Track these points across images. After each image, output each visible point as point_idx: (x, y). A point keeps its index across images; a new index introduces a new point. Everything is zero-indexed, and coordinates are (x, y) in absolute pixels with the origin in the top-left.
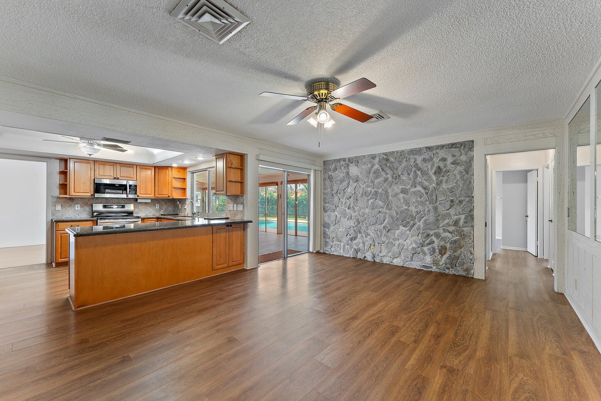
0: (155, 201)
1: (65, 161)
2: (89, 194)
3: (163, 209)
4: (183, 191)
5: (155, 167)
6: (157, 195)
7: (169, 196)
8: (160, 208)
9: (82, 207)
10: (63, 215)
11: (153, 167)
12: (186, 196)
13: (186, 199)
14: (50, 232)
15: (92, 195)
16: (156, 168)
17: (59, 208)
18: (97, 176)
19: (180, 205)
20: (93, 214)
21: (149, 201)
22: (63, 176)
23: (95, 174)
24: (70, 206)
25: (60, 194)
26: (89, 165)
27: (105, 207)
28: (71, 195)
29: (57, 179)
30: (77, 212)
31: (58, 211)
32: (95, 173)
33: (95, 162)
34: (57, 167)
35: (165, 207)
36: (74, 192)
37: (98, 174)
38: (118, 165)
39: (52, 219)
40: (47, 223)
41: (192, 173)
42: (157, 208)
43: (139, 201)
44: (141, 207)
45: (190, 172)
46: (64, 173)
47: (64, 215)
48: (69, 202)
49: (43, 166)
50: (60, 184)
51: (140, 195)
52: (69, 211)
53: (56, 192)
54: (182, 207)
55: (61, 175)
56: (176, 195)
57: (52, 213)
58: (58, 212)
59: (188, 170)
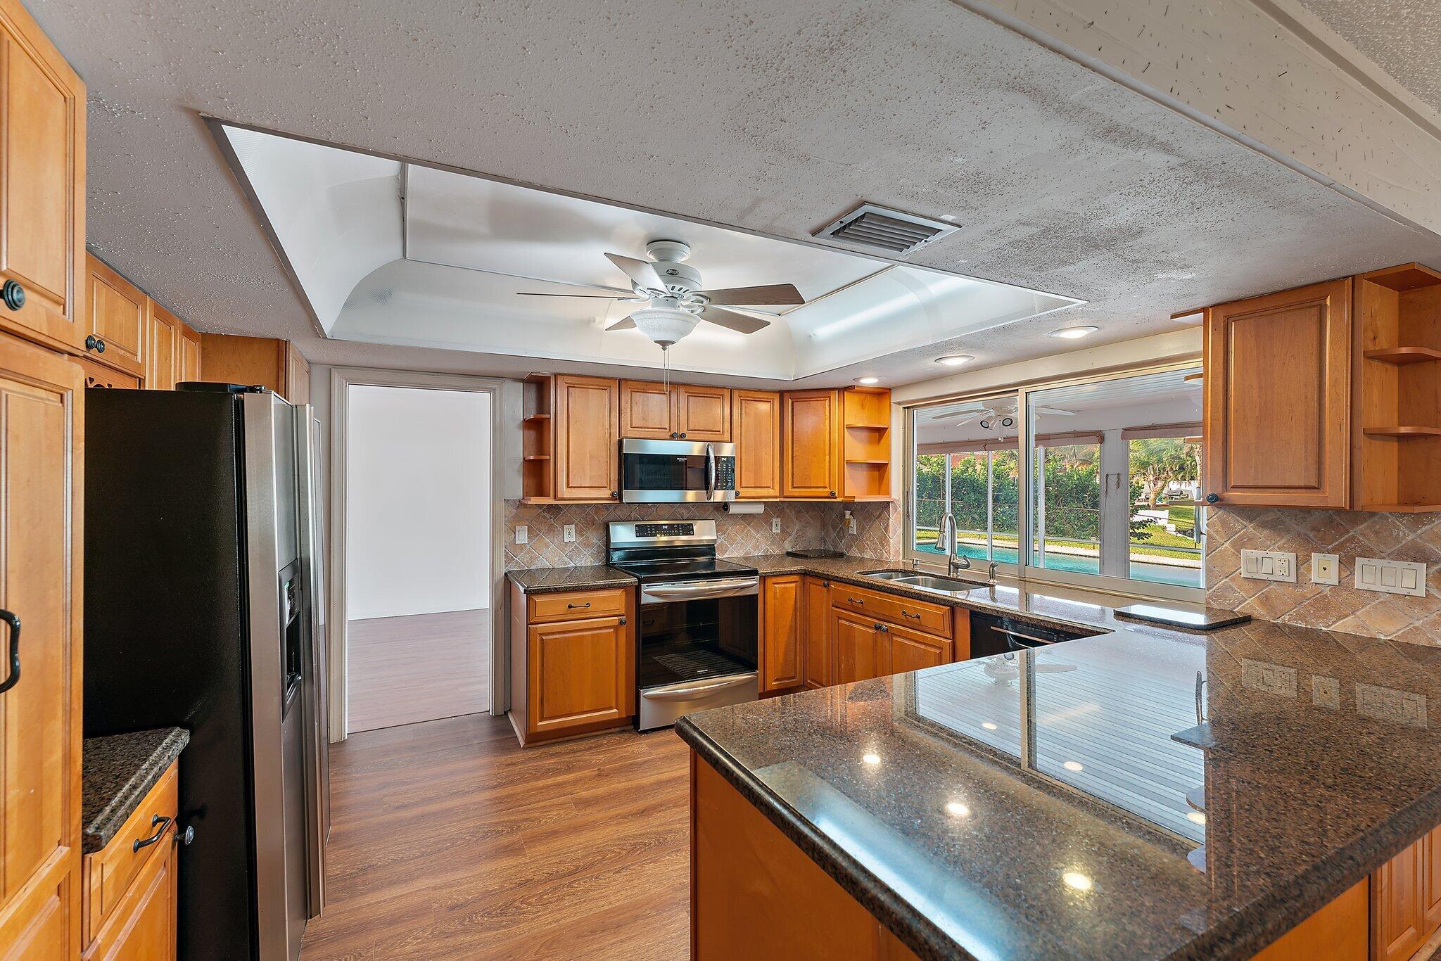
0: (775, 508)
1: (539, 384)
2: (606, 493)
3: (790, 535)
4: (876, 473)
5: (782, 393)
6: (789, 490)
7: (832, 495)
8: (783, 530)
9: (579, 532)
10: (533, 560)
11: (774, 392)
12: (888, 493)
13: (888, 503)
14: (501, 613)
15: (613, 497)
16: (786, 395)
17: (522, 537)
18: (628, 431)
19: (853, 523)
20: (608, 557)
21: (760, 509)
22: (532, 434)
23: (623, 423)
24: (551, 529)
25: (527, 494)
26: (606, 393)
27: (641, 531)
28: (559, 495)
29: (517, 446)
30: (568, 550)
31: (522, 546)
32: (622, 420)
33: (623, 383)
34: (517, 404)
35: (797, 528)
36: (568, 487)
37: (629, 424)
38: (682, 390)
39: (505, 574)
40: (494, 586)
41: (908, 408)
42: (776, 530)
43: (733, 510)
44: (731, 530)
45: (899, 404)
46: (538, 426)
47: (536, 559)
48: (548, 516)
49: (479, 403)
50: (526, 461)
51: (743, 492)
52: (547, 547)
53: (516, 486)
54: (862, 529)
55: (527, 432)
56: (856, 489)
57: (506, 553)
58: (522, 551)
59: (896, 397)
